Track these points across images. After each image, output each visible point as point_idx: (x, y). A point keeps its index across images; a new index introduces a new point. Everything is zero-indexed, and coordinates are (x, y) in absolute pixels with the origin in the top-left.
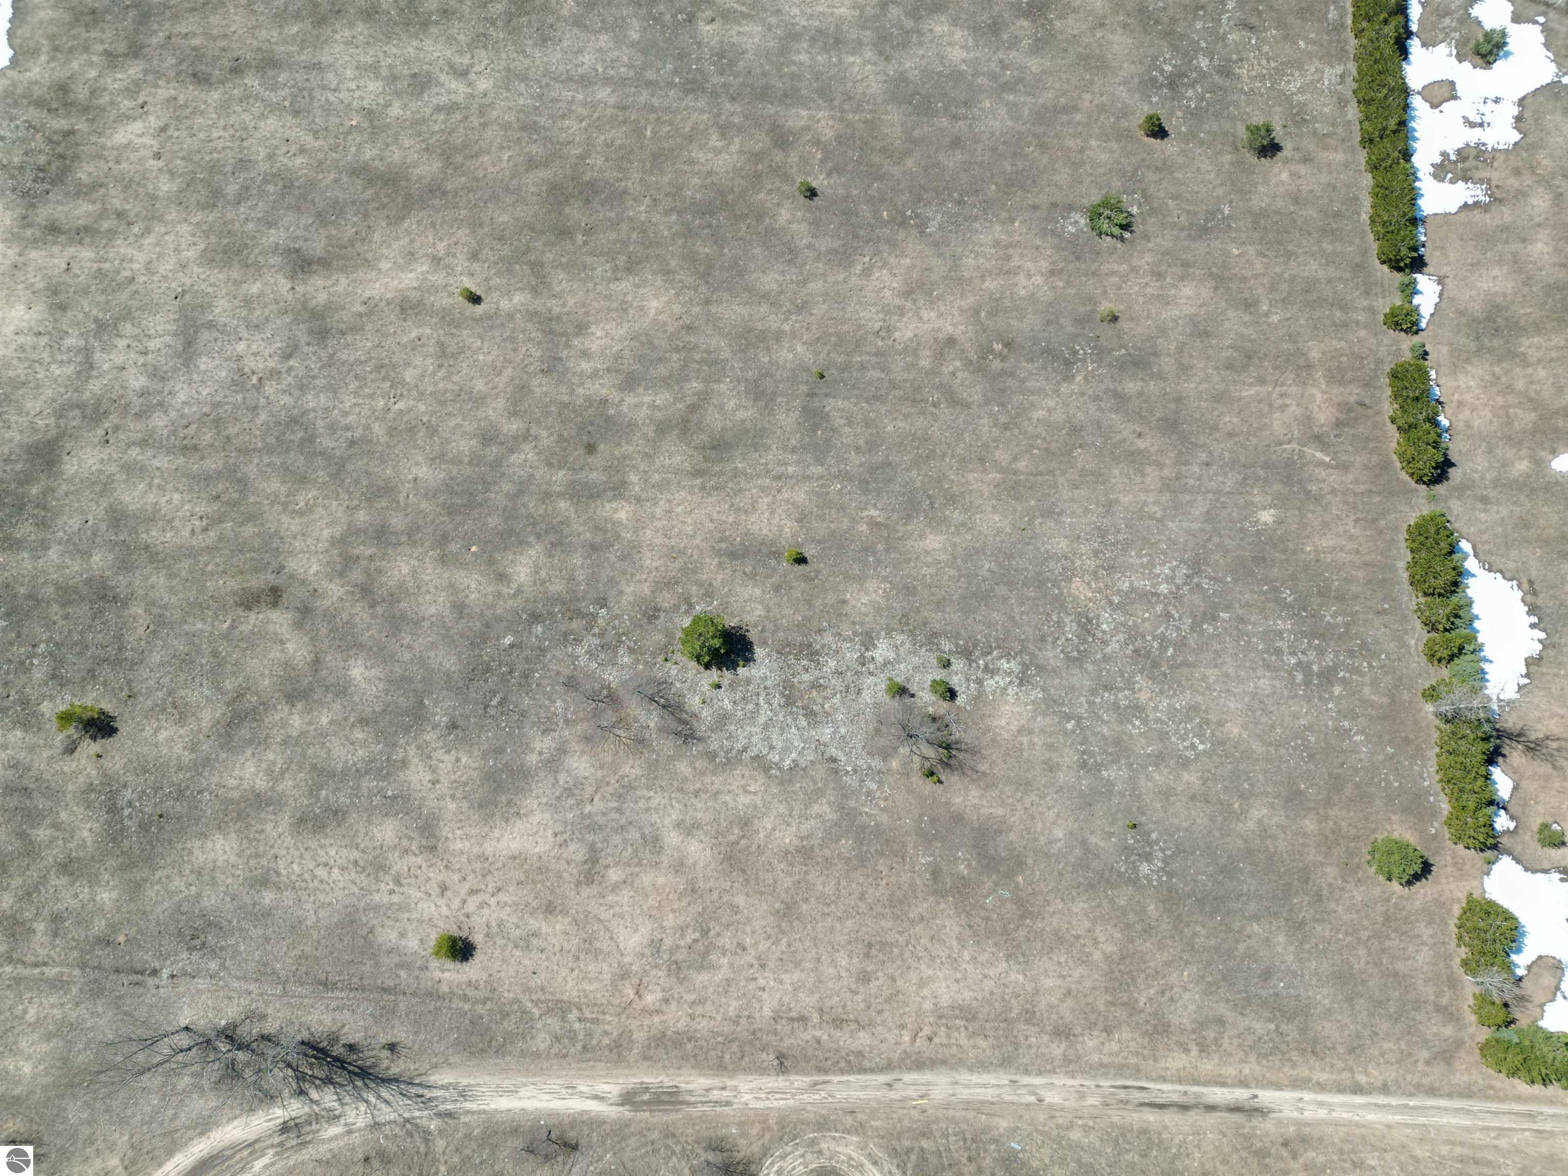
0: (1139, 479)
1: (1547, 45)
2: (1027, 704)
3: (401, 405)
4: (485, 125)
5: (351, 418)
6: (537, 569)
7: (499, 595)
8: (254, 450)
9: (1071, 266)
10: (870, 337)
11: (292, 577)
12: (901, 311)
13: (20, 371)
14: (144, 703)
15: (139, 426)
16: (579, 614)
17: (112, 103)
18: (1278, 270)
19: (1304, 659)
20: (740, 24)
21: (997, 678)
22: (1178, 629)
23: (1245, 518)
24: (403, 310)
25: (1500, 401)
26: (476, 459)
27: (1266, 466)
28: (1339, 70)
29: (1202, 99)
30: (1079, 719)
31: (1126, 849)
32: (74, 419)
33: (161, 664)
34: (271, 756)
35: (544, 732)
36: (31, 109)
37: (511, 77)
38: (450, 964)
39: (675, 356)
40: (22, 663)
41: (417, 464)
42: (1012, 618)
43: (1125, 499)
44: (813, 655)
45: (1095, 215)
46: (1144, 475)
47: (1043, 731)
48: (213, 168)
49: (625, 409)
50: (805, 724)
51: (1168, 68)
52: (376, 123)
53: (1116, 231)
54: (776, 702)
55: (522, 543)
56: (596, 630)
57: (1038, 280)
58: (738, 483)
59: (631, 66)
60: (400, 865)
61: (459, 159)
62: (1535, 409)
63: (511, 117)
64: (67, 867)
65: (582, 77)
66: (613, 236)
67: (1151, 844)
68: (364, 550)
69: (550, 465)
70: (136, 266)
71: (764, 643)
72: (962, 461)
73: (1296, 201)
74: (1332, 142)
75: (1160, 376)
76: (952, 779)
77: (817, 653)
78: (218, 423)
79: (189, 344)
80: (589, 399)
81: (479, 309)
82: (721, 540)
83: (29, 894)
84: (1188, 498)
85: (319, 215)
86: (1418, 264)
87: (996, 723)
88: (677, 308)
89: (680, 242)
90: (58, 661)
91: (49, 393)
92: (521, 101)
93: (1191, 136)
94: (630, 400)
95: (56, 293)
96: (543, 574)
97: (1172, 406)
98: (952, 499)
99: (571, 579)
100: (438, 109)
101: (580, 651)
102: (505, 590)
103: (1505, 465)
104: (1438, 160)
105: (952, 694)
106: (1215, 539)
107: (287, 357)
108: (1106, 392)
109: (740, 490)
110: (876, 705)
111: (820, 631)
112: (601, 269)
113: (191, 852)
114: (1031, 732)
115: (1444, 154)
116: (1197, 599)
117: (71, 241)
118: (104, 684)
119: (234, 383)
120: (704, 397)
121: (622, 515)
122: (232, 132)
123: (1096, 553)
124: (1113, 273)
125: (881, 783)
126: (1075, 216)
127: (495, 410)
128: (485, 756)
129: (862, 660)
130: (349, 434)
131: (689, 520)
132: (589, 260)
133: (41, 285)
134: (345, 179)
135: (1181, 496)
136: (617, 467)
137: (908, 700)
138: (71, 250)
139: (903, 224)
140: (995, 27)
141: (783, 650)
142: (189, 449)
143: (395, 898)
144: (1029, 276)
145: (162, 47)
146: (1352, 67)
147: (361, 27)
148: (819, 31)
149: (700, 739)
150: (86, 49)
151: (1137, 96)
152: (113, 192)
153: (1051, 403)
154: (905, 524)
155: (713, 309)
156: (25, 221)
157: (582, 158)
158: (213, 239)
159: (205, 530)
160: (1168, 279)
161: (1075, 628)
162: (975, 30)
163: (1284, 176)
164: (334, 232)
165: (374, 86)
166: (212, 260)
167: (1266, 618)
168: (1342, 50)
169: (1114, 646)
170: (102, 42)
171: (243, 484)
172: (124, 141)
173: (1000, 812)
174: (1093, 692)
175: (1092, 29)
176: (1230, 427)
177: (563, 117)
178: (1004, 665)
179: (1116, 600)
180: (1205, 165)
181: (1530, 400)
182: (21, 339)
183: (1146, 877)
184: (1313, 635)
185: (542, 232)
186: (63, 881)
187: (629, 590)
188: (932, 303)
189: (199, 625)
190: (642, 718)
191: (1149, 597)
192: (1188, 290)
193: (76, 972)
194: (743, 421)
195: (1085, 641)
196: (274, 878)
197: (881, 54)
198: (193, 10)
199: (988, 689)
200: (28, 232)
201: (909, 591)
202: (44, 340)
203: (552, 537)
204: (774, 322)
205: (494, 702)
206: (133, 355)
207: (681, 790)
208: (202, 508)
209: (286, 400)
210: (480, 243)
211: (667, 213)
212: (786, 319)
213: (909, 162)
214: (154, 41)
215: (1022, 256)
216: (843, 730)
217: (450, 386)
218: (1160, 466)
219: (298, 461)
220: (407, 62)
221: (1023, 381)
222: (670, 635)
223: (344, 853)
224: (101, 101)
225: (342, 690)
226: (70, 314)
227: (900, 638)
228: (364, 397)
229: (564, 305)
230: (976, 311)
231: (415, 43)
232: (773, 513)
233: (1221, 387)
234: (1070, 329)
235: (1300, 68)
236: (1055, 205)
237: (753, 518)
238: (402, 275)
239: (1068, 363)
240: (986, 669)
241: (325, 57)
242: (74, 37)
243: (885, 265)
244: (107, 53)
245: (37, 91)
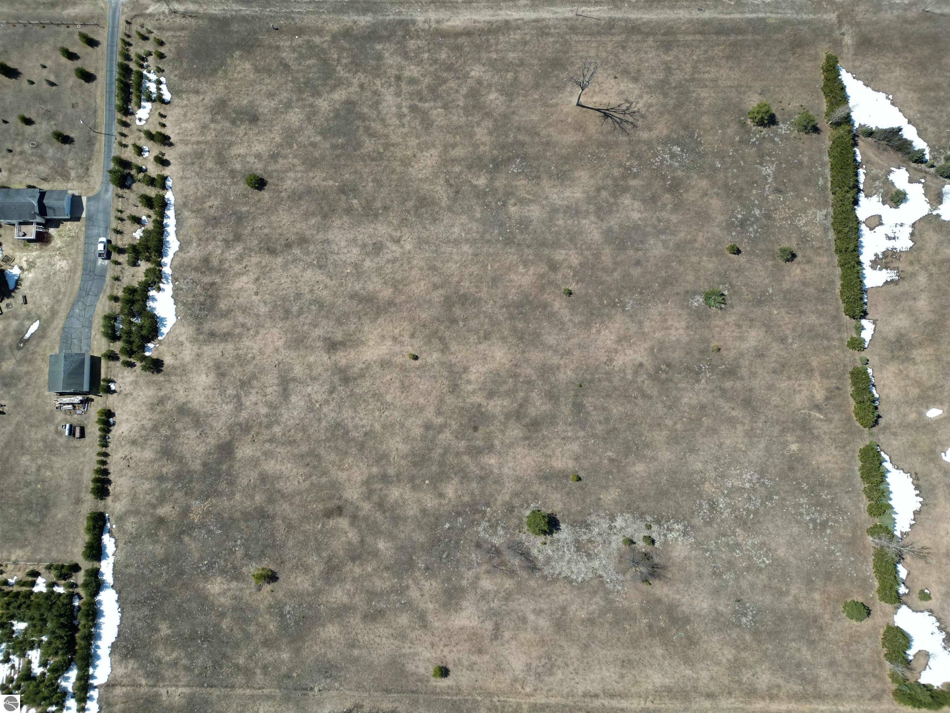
0: (733, 431)
1: (925, 195)
2: (687, 545)
4: (411, 268)
5: (364, 421)
6: (456, 490)
7: (440, 504)
8: (321, 440)
9: (697, 324)
10: (602, 365)
11: (346, 501)
12: (616, 351)
13: (208, 408)
14: (289, 565)
15: (268, 432)
16: (478, 511)
17: (231, 267)
18: (796, 320)
19: (813, 517)
20: (528, 206)
21: (673, 533)
22: (755, 505)
23: (784, 449)
24: (382, 365)
25: (902, 383)
26: (424, 438)
27: (793, 422)
28: (824, 212)
29: (757, 232)
30: (712, 551)
31: (735, 612)
32: (237, 430)
33: (293, 546)
34: (348, 587)
35: (468, 569)
36: (193, 272)
37: (421, 242)
38: (439, 679)
39: (511, 380)
40: (231, 550)
41: (397, 442)
42: (678, 503)
43: (728, 442)
44: (587, 526)
45: (707, 297)
46: (736, 429)
47: (695, 558)
48: (284, 299)
49: (489, 408)
50: (586, 560)
51: (740, 216)
52: (360, 270)
53: (718, 304)
54: (572, 550)
55: (449, 477)
56: (486, 519)
57: (681, 331)
58: (546, 442)
59: (478, 232)
60: (412, 635)
61: (400, 287)
62: (919, 387)
63: (422, 264)
64: (267, 643)
65: (455, 240)
66: (476, 321)
67: (746, 608)
68: (378, 486)
69: (457, 438)
70: (254, 351)
71: (564, 522)
72: (650, 425)
73: (804, 284)
74: (821, 251)
75: (742, 379)
76: (656, 583)
77: (589, 525)
78: (304, 428)
79: (285, 390)
80: (472, 404)
81: (417, 363)
82: (540, 471)
83: (251, 657)
84: (757, 439)
85: (337, 320)
86: (864, 315)
87: (674, 555)
88: (510, 356)
89: (508, 322)
90: (247, 549)
91: (224, 418)
92: (427, 255)
93: (752, 253)
94: (492, 403)
95: (218, 368)
96: (460, 493)
97: (748, 393)
98: (647, 446)
99: (473, 494)
100: (388, 261)
101: (480, 529)
102: (443, 502)
103: (904, 416)
104: (873, 258)
105: (653, 542)
106: (771, 460)
107: (331, 393)
108: (716, 387)
109: (547, 446)
110: (619, 549)
111: (590, 514)
112: (473, 338)
113: (319, 634)
114: (690, 558)
115: (876, 255)
116: (763, 489)
117: (222, 340)
118: (269, 557)
119: (308, 407)
120: (526, 400)
121: (493, 461)
122: (290, 279)
123: (715, 469)
124: (717, 326)
125: (623, 586)
126: (698, 297)
127: (430, 412)
128: (443, 582)
129: (610, 528)
130: (364, 429)
131: (524, 462)
132: (466, 334)
133: (211, 364)
134: (348, 301)
135: (753, 439)
136: (489, 438)
137: (633, 546)
138: (222, 345)
139: (614, 306)
140: (654, 199)
141: (573, 524)
142: (292, 442)
143: (412, 650)
144: (677, 329)
145: (250, 235)
146: (831, 210)
147: (345, 218)
148: (567, 207)
149: (539, 570)
150: (214, 238)
151: (725, 232)
152: (238, 314)
153: (691, 395)
154: (626, 459)
155: (526, 355)
156: (199, 331)
157: (458, 282)
158: (289, 336)
159: (304, 481)
160: (744, 328)
161: (707, 506)
162: (644, 201)
163: (798, 271)
164: (345, 328)
165: (355, 251)
166: (290, 346)
167: (795, 498)
168: (826, 201)
169: (726, 515)
170: (221, 234)
171: (318, 457)
172: (240, 286)
173: (678, 597)
174: (717, 538)
175: (702, 197)
176: (775, 403)
177: (448, 261)
178: (676, 527)
179: (726, 492)
180: (760, 268)
181: (917, 382)
182: (206, 392)
183: (745, 624)
184: (816, 505)
185: (443, 322)
186: (265, 650)
187: (499, 498)
188: (631, 346)
189: (308, 527)
190: (512, 560)
191: (741, 490)
192: (753, 333)
193: (277, 691)
194: (545, 411)
195: (712, 513)
196: (357, 643)
197: (599, 218)
198: (262, 214)
199: (669, 539)
200: (201, 337)
201: (629, 491)
202: (217, 392)
203: (462, 474)
204: (555, 360)
205: (444, 556)
206: (260, 397)
207: (533, 594)
208: (301, 471)
209: (333, 414)
210: (415, 329)
211: (501, 308)
212: (562, 358)
213: (615, 274)
214: (246, 232)
215: (673, 319)
216: (604, 562)
217: (408, 402)
218: (743, 424)
219: (341, 443)
220: (370, 236)
221: (676, 384)
222: (520, 519)
223: (386, 630)
224: (225, 266)
225: (375, 554)
226: (227, 378)
227: (627, 516)
228: (369, 410)
229: (457, 358)
230: (652, 349)
231: (373, 226)
232: (563, 456)
233: (770, 382)
234: (698, 356)
235: (805, 213)
236: (687, 292)
237: (554, 459)
238: (380, 348)
239: (698, 374)
240: (668, 529)
241: (330, 236)
242: (208, 232)
243: (607, 327)
244: (224, 240)
245: (194, 263)
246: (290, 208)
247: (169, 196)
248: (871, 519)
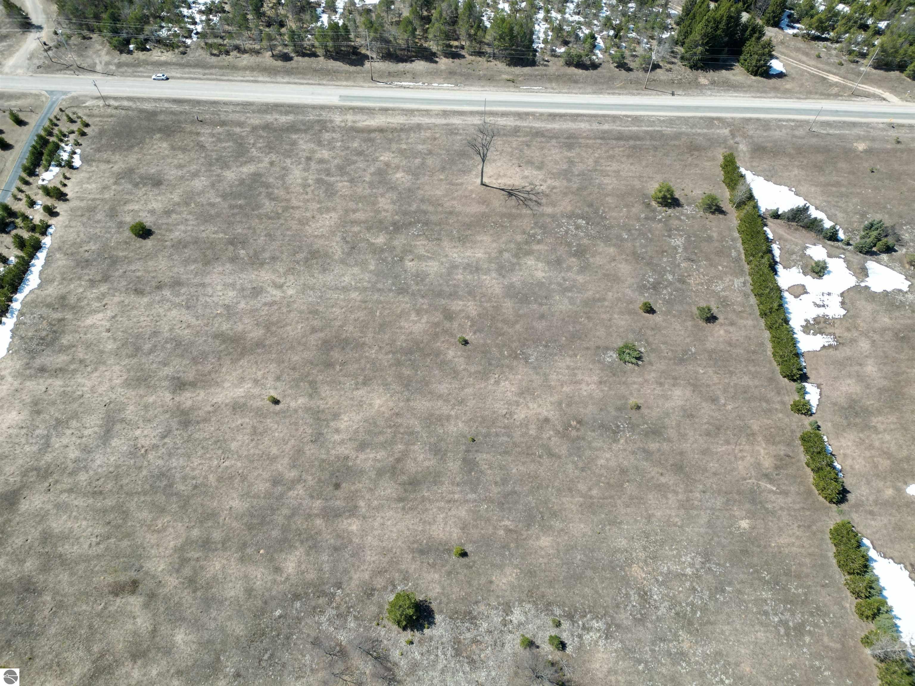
0: (664, 501)
1: (849, 268)
2: (612, 652)
3: (227, 463)
4: (290, 311)
5: (197, 472)
6: (300, 563)
7: (274, 581)
8: (136, 493)
9: (611, 379)
10: (500, 418)
11: (147, 573)
12: (518, 404)
13: (6, 449)
14: (39, 663)
15: (70, 481)
16: (324, 594)
17: (88, 304)
18: (726, 381)
19: (783, 618)
20: (427, 262)
21: (591, 634)
22: (702, 598)
23: (732, 526)
24: (234, 409)
25: (868, 454)
26: (268, 495)
27: (739, 493)
28: (742, 280)
29: (672, 294)
30: (646, 663)
32: (33, 476)
33: (55, 635)
35: (297, 678)
36: (44, 309)
37: (305, 288)
39: (389, 430)
41: (233, 499)
42: (597, 592)
43: (658, 514)
44: (473, 619)
45: (621, 352)
46: (667, 498)
47: (624, 672)
48: (138, 336)
49: (358, 462)
50: (468, 669)
51: (651, 280)
52: (231, 312)
53: (634, 361)
54: (449, 653)
55: (292, 547)
56: (334, 605)
57: (593, 386)
58: (425, 505)
59: (369, 282)
61: (274, 329)
62: (889, 458)
63: (302, 307)
65: (343, 287)
66: (356, 366)
68: (194, 554)
69: (312, 497)
70: (85, 389)
71: (441, 612)
72: (559, 490)
73: (730, 345)
74: (745, 315)
75: (669, 440)
77: (475, 618)
78: (117, 477)
79: (108, 431)
80: (338, 457)
81: (278, 407)
82: (414, 542)
84: (695, 513)
85: (193, 359)
86: (804, 378)
87: (593, 666)
88: (391, 404)
89: (394, 368)
91: (21, 462)
92: (310, 299)
93: (668, 312)
94: (362, 456)
95: (36, 404)
96: (303, 567)
97: (678, 457)
98: (554, 515)
99: (321, 570)
100: (265, 304)
101: (323, 619)
102: (279, 578)
103: (879, 491)
104: (804, 324)
105: (562, 646)
106: (716, 539)
107: (164, 437)
108: (639, 449)
109: (427, 510)
110: (515, 654)
111: (477, 603)
112: (349, 383)
114: (616, 673)
115: (806, 320)
116: (710, 577)
117: (51, 376)
118: (15, 650)
119: (131, 453)
120: (405, 454)
121: (354, 528)
122: (151, 317)
123: (645, 548)
124: (634, 383)
126: (610, 353)
127: (282, 464)
129: (505, 623)
130: (194, 482)
131: (395, 530)
132: (342, 379)
133: (29, 400)
134: (210, 340)
135: (691, 511)
136: (352, 497)
137: (535, 650)
138: (50, 381)
139: (516, 357)
140: (559, 262)
141: (454, 615)
142: (98, 493)
144: (588, 385)
145: (120, 277)
146: (749, 279)
147: (228, 265)
148: (468, 264)
149: (399, 682)
150: (80, 278)
151: (637, 293)
152: (80, 350)
153: (608, 456)
154: (527, 530)
155: (412, 404)
156: (28, 366)
157: (341, 326)
158: (132, 373)
159: (98, 544)
160: (666, 386)
161: (637, 598)
162: (548, 263)
163: (722, 332)
164: (200, 368)
165: (232, 294)
166: (130, 384)
167: (755, 590)
168: (742, 270)
169: (662, 610)
170: (89, 275)
171: (125, 514)
172: (91, 323)
174: (653, 643)
175: (610, 262)
176: (714, 470)
177: (333, 306)
178: (595, 624)
179: (660, 579)
180: (678, 327)
181: (885, 453)
182: (11, 431)
184: (786, 601)
185: (317, 365)
187: (356, 577)
188: (534, 399)
189: (84, 607)
190: (361, 667)
191: (681, 576)
192: (677, 392)
194: (428, 468)
195: (644, 607)
197: (500, 274)
198: (140, 259)
199: (586, 642)
200: (28, 372)
201: (531, 574)
202: (24, 431)
203: (310, 543)
204: (445, 410)
205: (266, 657)
206: (74, 439)
208: (97, 531)
209: (160, 462)
210: (282, 372)
211: (386, 354)
212: (452, 409)
213: (518, 327)
214: (117, 274)
215: (583, 374)
216: (493, 673)
217: (257, 452)
218: (676, 493)
219: (161, 499)
220: (251, 282)
221: (590, 443)
222: (380, 607)
224: (82, 304)
225: (168, 650)
226: (42, 416)
227: (528, 606)
228: (206, 459)
229: (327, 403)
230: (560, 403)
231: (256, 273)
232: (446, 524)
233: (705, 446)
234: (614, 413)
235: (721, 279)
236: (598, 347)
237: (434, 527)
238: (236, 390)
239: (615, 433)
241: (207, 280)
242: (74, 273)
243: (507, 379)
244: (90, 280)
245: (49, 300)
246: (171, 255)
247: (47, 241)
248: (864, 624)
